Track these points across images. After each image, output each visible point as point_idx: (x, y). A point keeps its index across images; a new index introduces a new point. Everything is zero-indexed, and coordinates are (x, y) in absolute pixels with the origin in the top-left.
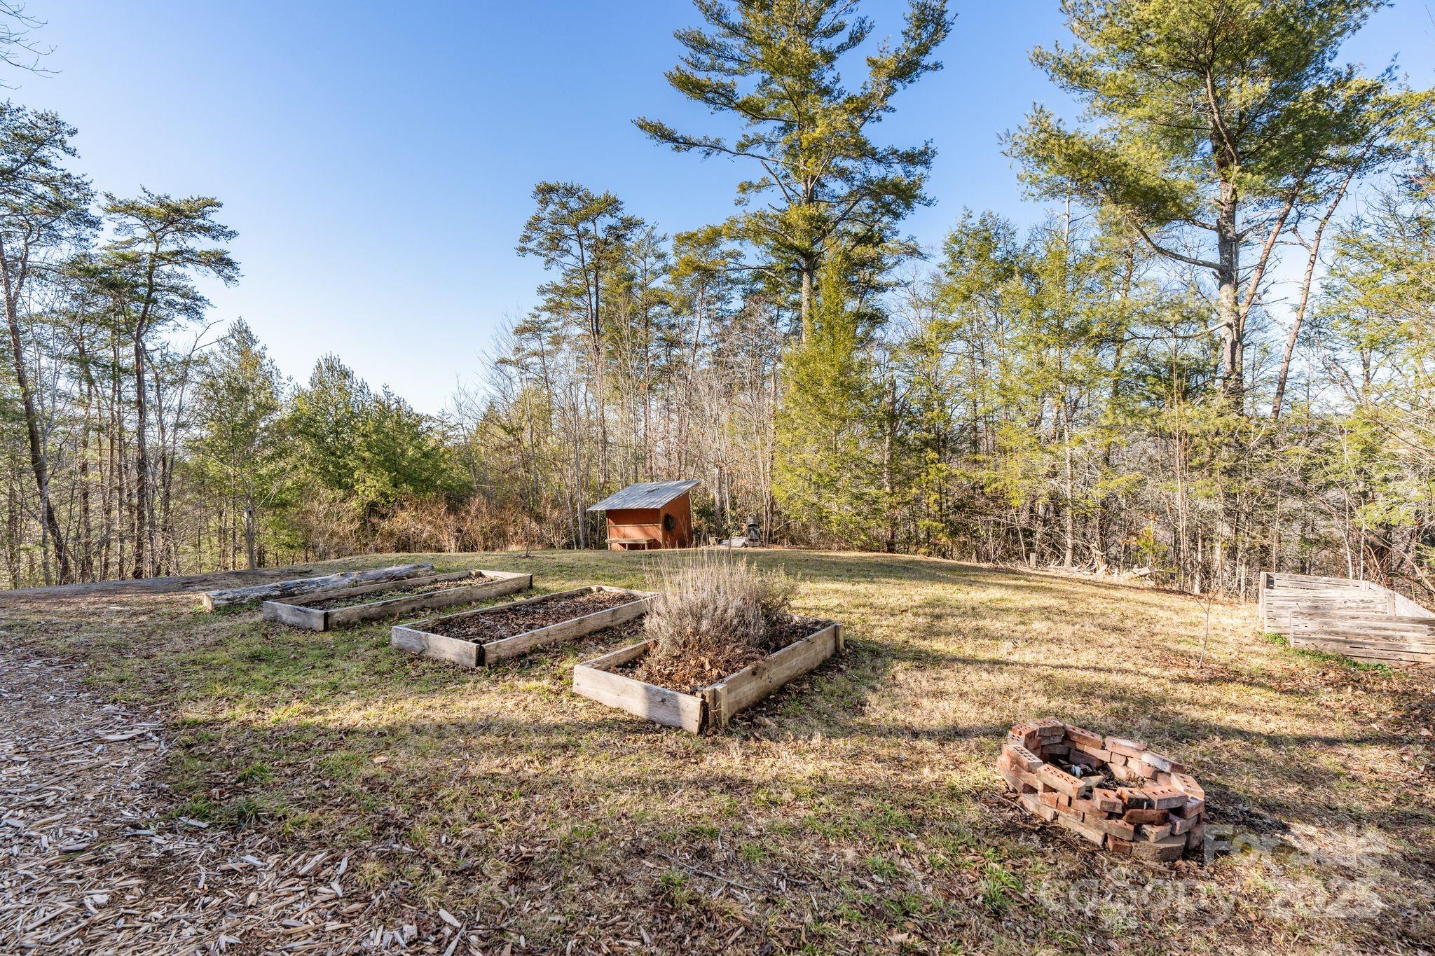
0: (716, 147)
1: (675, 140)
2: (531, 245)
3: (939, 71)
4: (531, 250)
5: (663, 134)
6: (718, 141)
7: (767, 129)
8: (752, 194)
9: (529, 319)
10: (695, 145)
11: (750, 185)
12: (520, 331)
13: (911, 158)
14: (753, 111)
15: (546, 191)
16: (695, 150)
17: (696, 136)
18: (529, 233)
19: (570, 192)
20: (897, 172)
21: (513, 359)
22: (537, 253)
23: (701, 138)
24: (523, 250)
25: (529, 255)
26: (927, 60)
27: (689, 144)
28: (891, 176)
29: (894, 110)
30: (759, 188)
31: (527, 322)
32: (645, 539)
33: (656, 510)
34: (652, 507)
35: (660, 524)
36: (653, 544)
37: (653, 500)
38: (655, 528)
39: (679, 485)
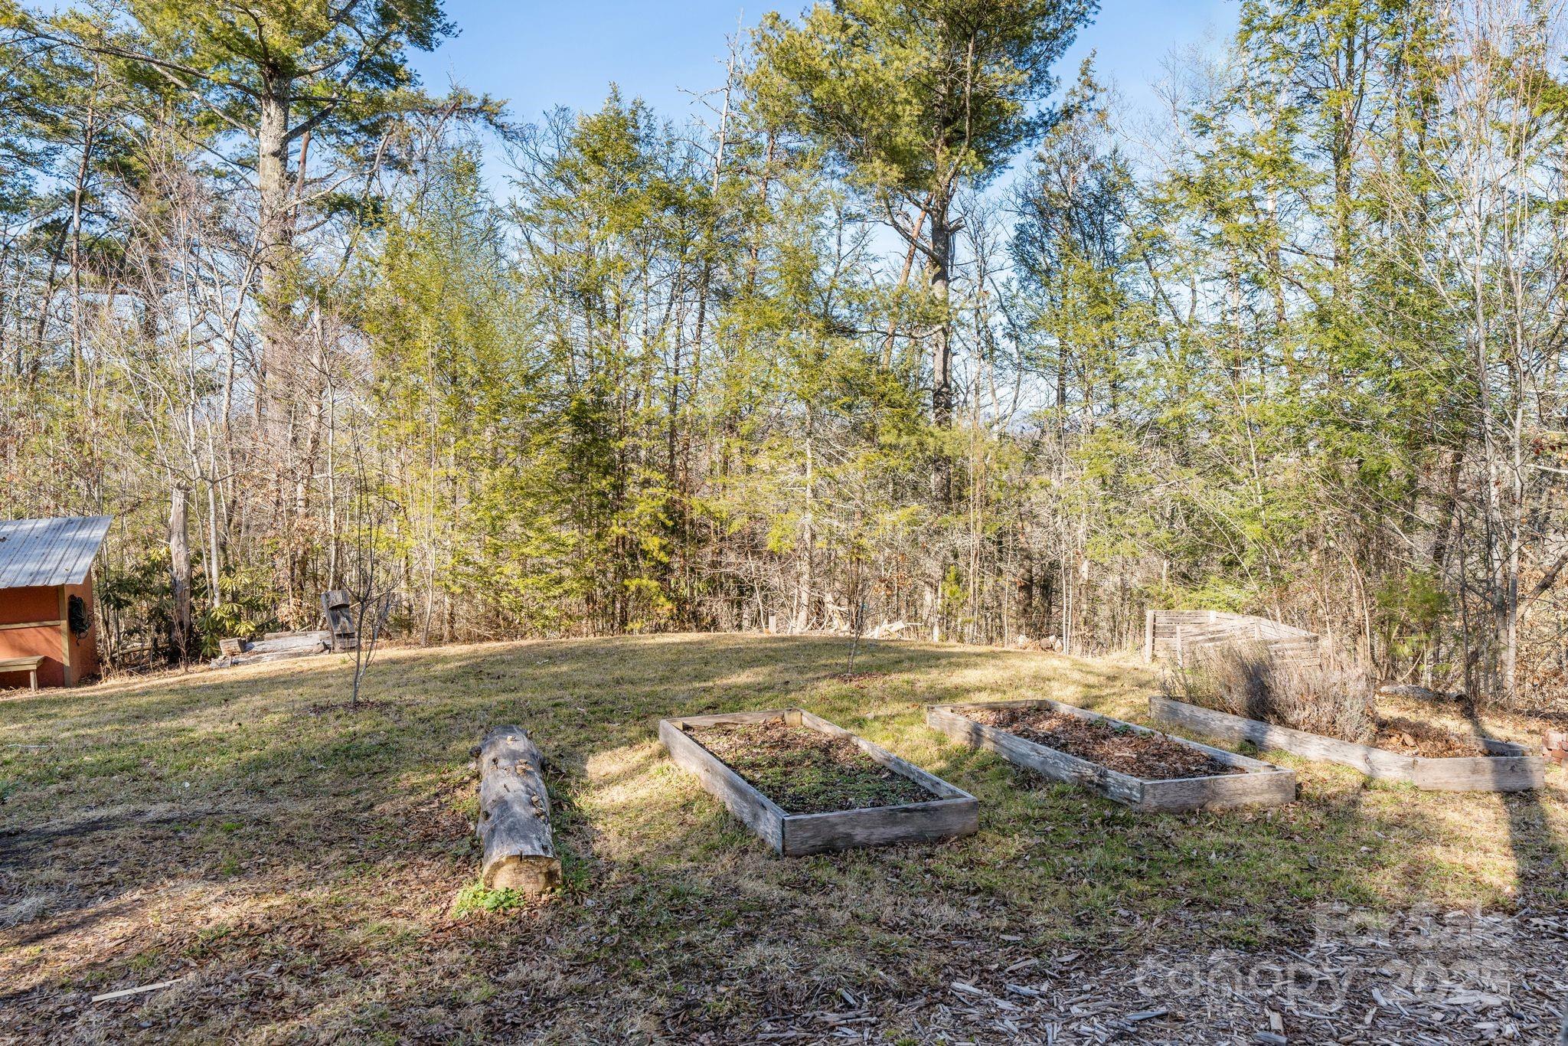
32: (30, 664)
33: (59, 589)
34: (55, 582)
35: (64, 624)
36: (49, 674)
37: (31, 567)
38: (47, 633)
39: (58, 529)
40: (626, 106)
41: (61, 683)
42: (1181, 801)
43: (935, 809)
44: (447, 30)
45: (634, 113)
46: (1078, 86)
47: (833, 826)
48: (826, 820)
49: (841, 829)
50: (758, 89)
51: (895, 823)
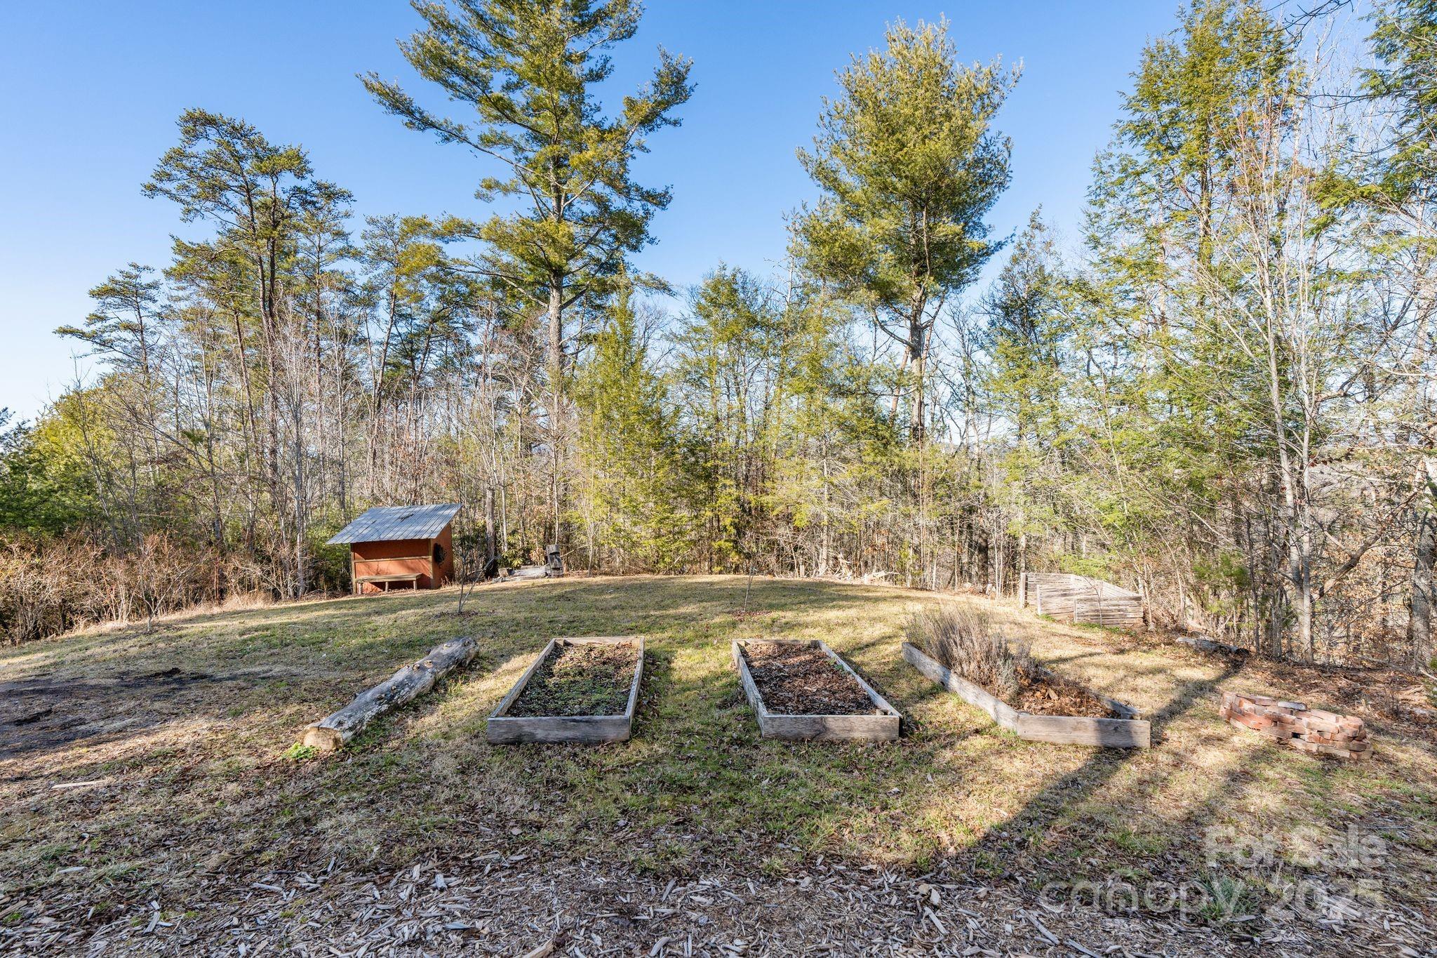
0: (453, 135)
1: (410, 113)
2: (167, 186)
3: (678, 128)
4: (167, 192)
5: (398, 104)
6: (460, 129)
7: (515, 132)
8: (497, 195)
9: (119, 278)
10: (432, 125)
11: (497, 184)
12: (99, 294)
13: (649, 197)
14: (504, 110)
15: (198, 123)
16: (432, 131)
17: (438, 118)
18: (168, 169)
19: (237, 131)
20: (637, 207)
21: (87, 330)
22: (173, 197)
23: (442, 121)
24: (152, 190)
25: (160, 198)
26: (670, 114)
27: (427, 124)
28: (629, 209)
29: (648, 151)
30: (506, 190)
31: (117, 283)
32: (412, 577)
33: (428, 540)
34: (425, 537)
35: (430, 558)
36: (423, 583)
37: (418, 528)
38: (423, 562)
39: (436, 510)
40: (728, 273)
41: (428, 587)
42: (796, 731)
43: (596, 722)
44: (652, 241)
45: (734, 276)
46: (1028, 230)
47: (521, 727)
48: (515, 722)
49: (527, 729)
50: (797, 254)
51: (566, 729)
